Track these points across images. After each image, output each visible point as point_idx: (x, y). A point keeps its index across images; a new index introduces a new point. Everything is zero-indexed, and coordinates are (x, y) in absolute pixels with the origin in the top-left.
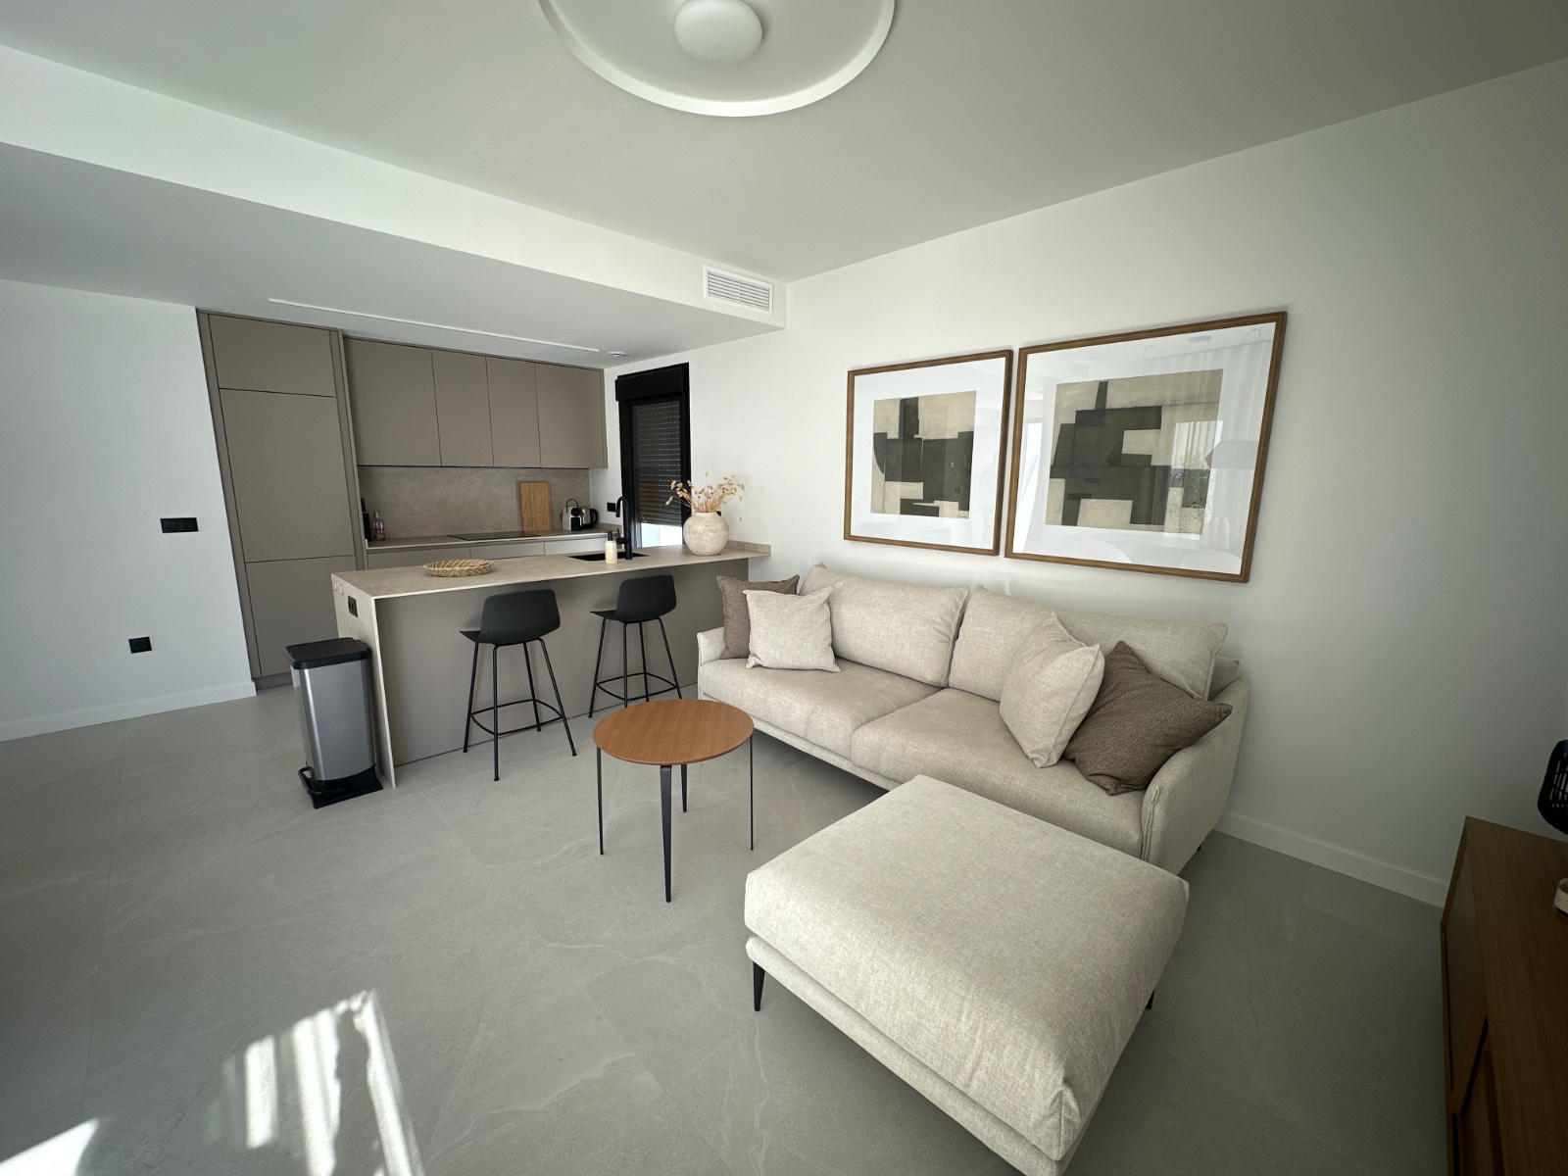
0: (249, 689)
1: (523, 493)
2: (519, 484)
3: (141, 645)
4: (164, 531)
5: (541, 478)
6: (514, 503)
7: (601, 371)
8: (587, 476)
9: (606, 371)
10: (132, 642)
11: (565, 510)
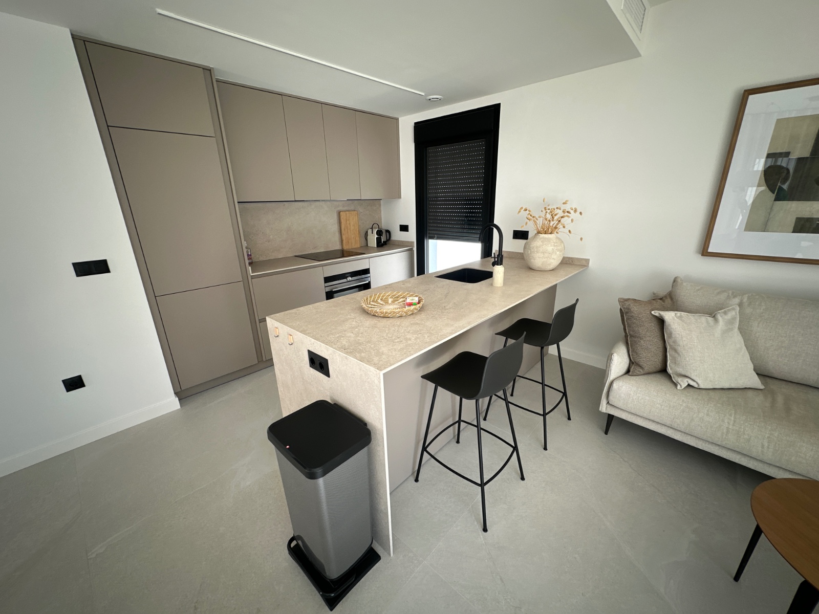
0: (174, 403)
1: (342, 221)
2: (339, 213)
3: (74, 383)
4: (78, 275)
5: (352, 208)
6: (335, 228)
7: (397, 119)
8: (380, 205)
9: (402, 120)
10: (65, 382)
11: (370, 231)
